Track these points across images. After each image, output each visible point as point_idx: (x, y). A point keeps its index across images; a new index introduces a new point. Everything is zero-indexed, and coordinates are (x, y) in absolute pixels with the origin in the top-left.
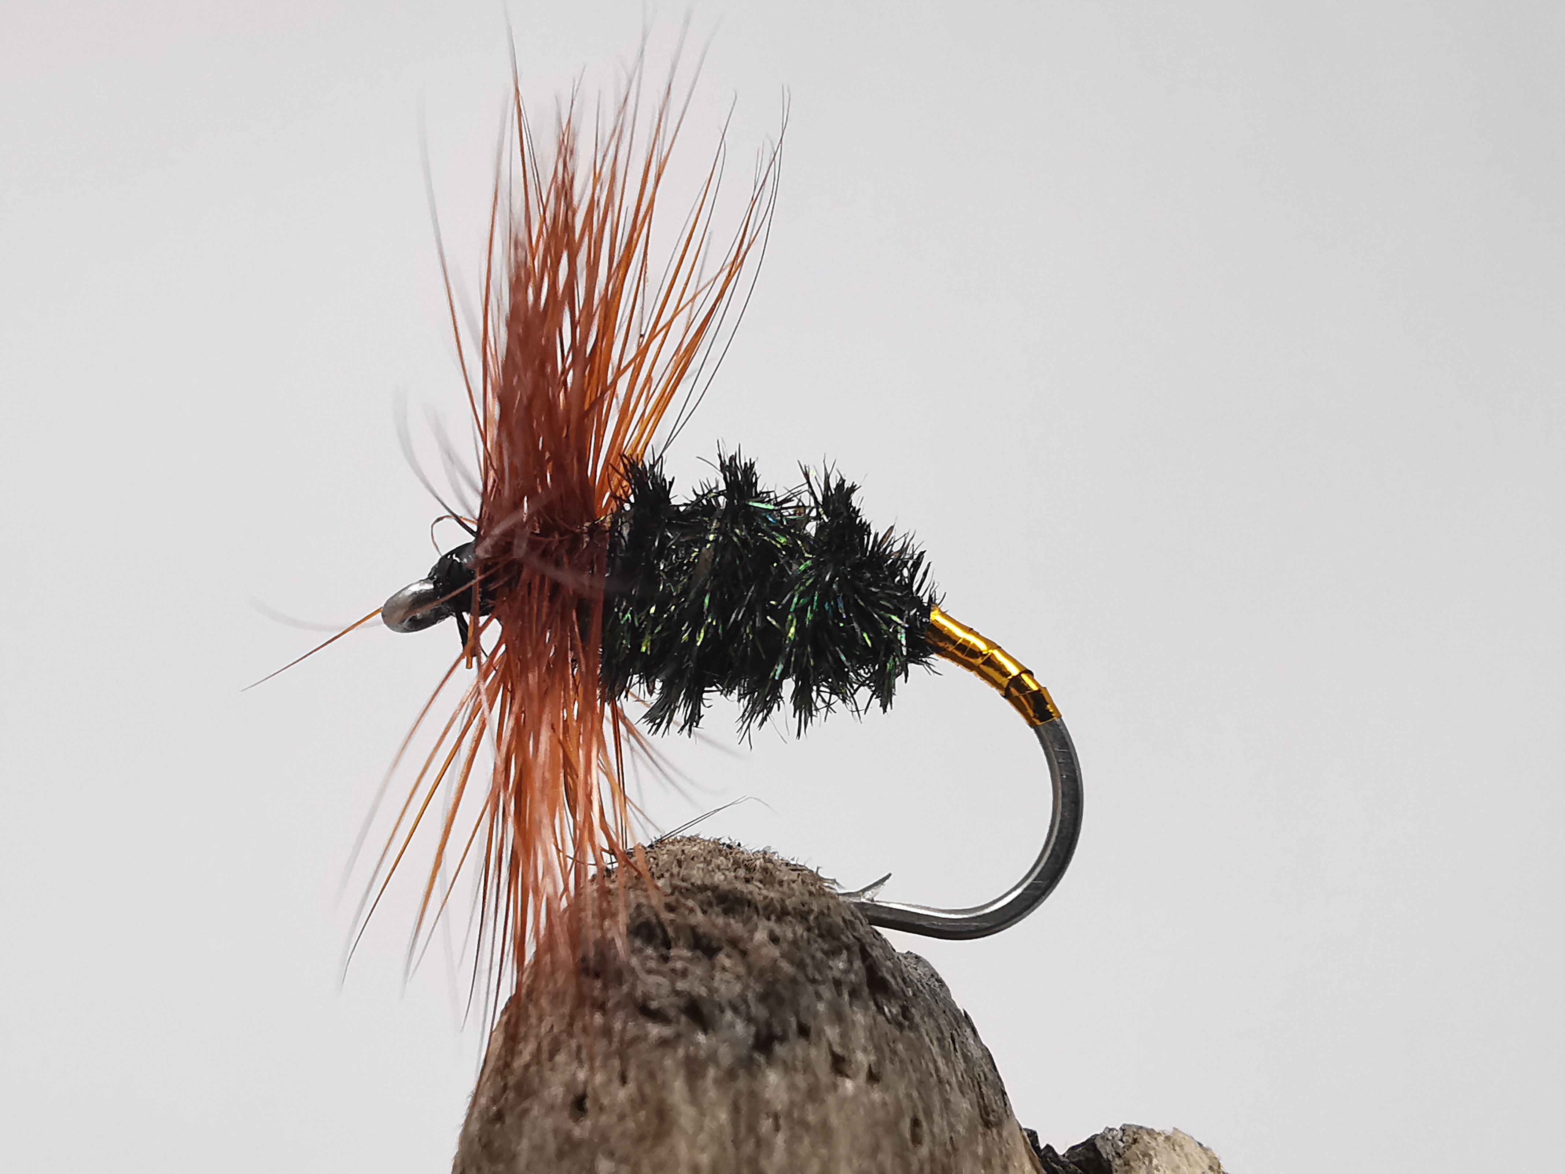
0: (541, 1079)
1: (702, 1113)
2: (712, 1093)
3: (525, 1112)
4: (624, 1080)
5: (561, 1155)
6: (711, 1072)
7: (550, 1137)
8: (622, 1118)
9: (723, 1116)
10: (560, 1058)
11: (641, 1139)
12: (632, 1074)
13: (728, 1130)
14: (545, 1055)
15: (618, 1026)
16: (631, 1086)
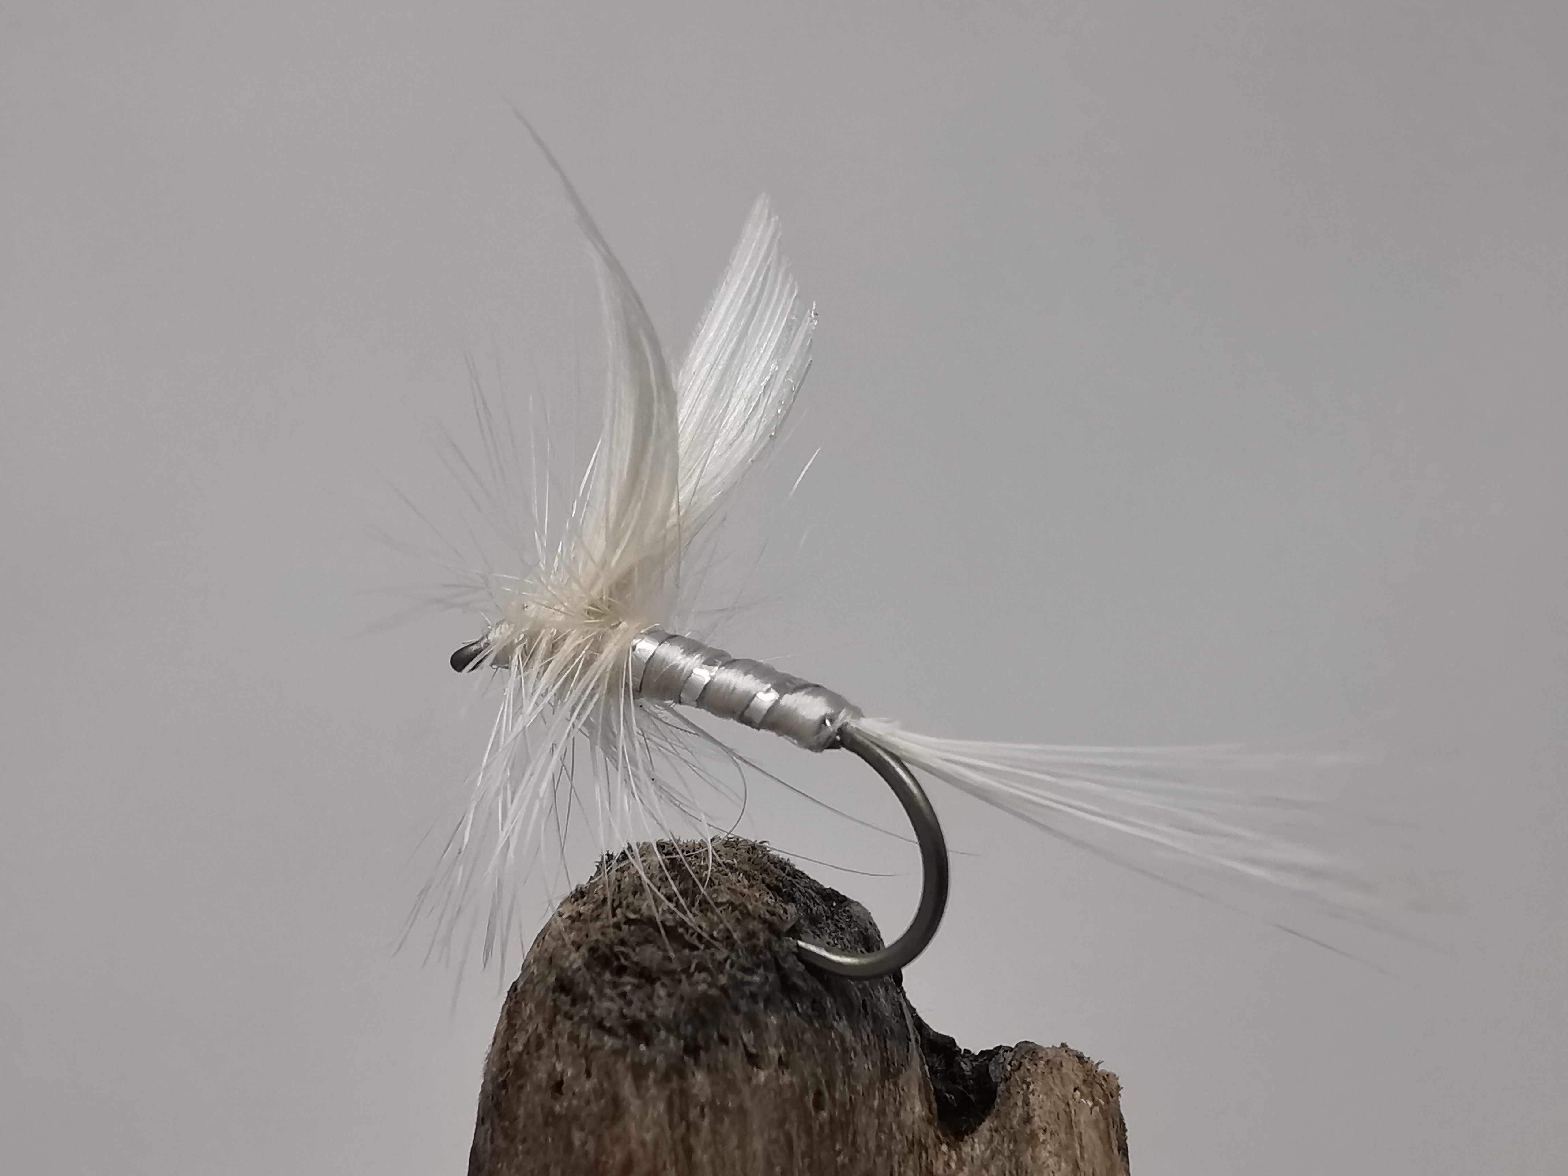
0: (531, 1065)
1: (645, 1104)
2: (653, 1091)
3: (521, 1087)
4: (589, 1075)
5: (546, 1123)
6: (651, 1075)
7: (539, 1109)
8: (588, 1102)
9: (662, 1107)
10: (544, 1052)
11: (602, 1119)
12: (594, 1071)
13: (665, 1119)
14: (532, 1049)
15: (583, 1035)
16: (594, 1080)
